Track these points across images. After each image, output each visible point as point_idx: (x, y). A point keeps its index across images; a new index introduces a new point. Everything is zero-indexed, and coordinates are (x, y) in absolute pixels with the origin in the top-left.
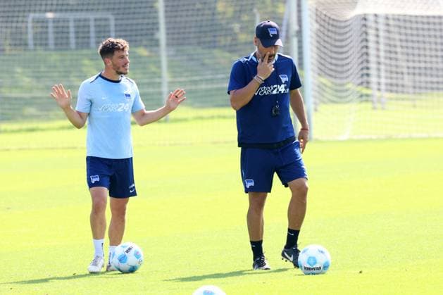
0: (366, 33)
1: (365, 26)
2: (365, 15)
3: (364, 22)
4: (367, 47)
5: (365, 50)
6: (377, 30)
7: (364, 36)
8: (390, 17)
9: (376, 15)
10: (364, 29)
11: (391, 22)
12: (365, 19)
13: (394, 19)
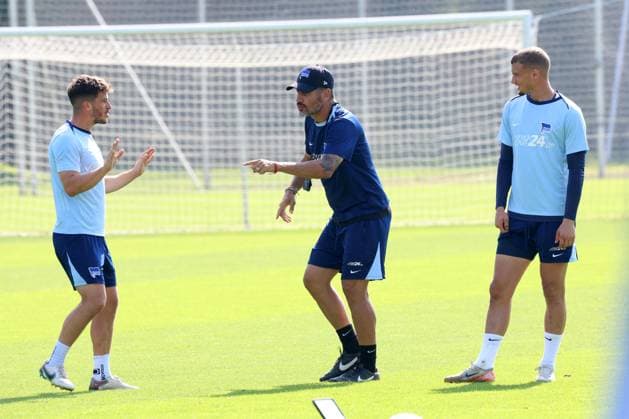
0: (10, 86)
1: (9, 75)
2: (10, 60)
3: (7, 70)
4: (11, 106)
5: (7, 110)
6: (26, 81)
7: (7, 90)
8: (45, 64)
9: (25, 62)
10: (7, 80)
11: (46, 71)
12: (9, 66)
13: (50, 67)
